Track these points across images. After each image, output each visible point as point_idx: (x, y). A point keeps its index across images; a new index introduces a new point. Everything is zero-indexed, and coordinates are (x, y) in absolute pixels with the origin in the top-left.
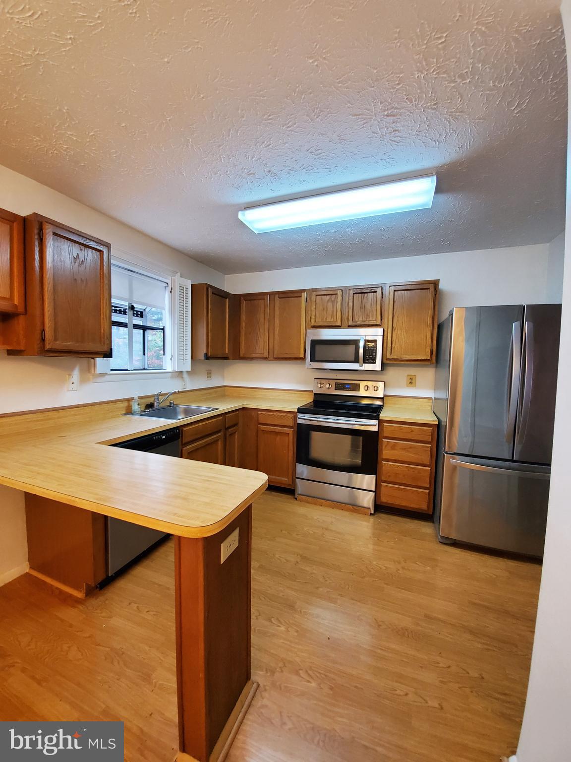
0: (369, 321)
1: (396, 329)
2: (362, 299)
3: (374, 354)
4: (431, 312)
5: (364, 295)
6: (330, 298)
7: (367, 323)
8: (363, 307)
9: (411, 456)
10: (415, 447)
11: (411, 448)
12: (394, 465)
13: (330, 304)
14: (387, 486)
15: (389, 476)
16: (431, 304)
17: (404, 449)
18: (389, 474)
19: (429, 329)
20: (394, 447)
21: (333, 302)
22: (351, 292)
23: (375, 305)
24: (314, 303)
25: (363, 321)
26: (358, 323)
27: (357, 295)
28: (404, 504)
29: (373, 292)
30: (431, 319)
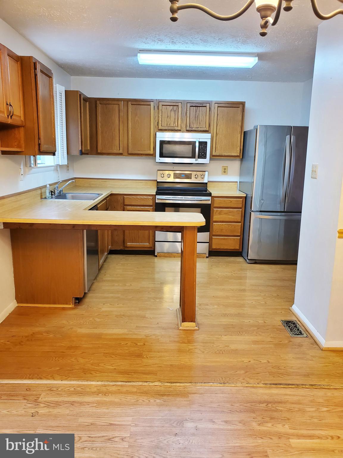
0: (201, 128)
1: (219, 134)
2: (196, 111)
3: (205, 152)
4: (240, 124)
5: (197, 108)
6: (173, 108)
7: (200, 129)
8: (197, 117)
9: (230, 217)
10: (232, 212)
11: (230, 212)
12: (220, 224)
13: (173, 113)
14: (216, 238)
15: (218, 232)
16: (241, 118)
17: (226, 214)
18: (217, 230)
19: (239, 135)
20: (220, 213)
21: (175, 111)
22: (189, 105)
23: (205, 116)
24: (161, 111)
25: (196, 128)
26: (194, 129)
27: (193, 107)
28: (226, 248)
29: (204, 106)
30: (240, 128)
